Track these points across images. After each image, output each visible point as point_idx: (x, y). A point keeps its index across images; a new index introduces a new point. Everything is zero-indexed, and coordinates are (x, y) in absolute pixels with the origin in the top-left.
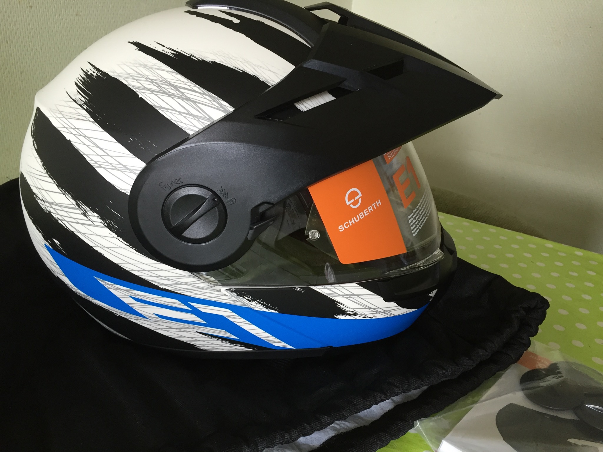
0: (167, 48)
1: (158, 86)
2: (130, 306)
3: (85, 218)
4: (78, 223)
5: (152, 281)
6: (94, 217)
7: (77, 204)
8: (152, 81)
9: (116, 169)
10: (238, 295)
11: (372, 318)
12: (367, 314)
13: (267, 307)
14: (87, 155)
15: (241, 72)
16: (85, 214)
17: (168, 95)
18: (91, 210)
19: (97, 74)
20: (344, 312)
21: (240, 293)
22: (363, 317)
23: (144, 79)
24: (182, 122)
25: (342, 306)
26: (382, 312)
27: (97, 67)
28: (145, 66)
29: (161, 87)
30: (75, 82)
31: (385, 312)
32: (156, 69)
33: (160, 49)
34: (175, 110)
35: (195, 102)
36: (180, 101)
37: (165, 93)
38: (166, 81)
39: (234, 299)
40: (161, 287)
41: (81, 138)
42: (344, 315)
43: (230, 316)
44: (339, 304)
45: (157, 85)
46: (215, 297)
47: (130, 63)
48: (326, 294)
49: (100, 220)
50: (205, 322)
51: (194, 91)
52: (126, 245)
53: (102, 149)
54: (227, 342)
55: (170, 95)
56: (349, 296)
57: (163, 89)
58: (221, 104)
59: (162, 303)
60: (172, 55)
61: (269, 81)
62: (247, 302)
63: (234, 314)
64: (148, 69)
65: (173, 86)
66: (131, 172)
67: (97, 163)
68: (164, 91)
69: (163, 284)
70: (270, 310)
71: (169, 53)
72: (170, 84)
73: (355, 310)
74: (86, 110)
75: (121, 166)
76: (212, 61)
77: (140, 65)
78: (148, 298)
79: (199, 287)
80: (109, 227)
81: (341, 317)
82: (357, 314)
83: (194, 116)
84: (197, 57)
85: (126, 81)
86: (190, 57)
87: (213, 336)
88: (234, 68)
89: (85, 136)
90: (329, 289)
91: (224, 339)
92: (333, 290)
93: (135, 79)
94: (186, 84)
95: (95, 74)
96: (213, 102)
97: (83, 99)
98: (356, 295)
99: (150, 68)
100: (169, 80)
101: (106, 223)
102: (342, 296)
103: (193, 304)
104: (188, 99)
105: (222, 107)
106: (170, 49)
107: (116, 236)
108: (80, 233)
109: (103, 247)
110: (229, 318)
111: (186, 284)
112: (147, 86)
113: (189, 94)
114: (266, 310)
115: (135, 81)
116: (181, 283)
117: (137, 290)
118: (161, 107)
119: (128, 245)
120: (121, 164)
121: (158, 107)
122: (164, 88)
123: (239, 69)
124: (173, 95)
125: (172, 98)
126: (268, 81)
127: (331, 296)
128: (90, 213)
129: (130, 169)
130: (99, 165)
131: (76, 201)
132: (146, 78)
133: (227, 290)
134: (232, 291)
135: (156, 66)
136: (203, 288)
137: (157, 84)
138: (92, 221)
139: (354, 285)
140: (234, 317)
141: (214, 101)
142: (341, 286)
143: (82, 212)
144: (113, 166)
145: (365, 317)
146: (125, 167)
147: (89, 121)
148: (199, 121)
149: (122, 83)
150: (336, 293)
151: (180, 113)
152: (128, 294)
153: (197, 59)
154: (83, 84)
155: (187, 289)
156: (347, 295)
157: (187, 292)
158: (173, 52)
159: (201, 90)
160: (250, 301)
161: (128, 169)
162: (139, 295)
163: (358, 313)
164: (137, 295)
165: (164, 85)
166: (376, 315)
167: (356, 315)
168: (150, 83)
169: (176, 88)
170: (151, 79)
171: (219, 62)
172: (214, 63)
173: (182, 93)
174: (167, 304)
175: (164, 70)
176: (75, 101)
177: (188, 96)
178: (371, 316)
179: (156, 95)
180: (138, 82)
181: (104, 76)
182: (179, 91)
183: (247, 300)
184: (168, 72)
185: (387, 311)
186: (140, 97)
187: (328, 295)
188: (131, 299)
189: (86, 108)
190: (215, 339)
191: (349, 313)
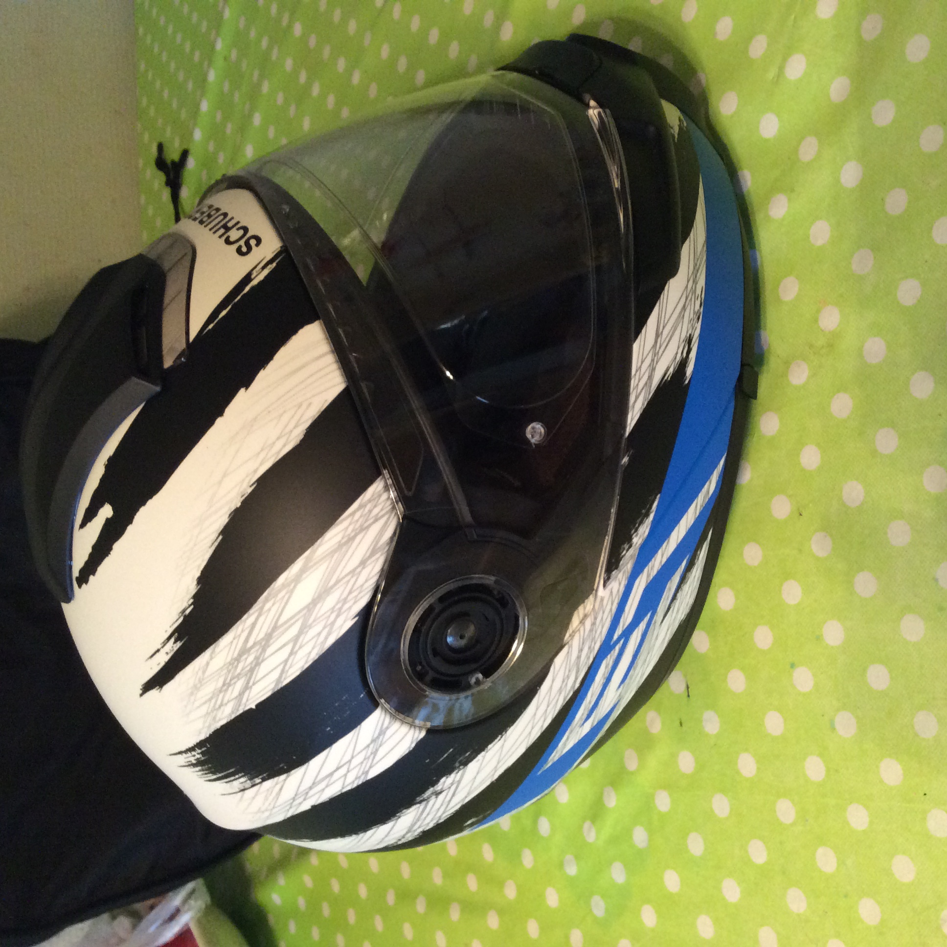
0: (163, 647)
1: (238, 677)
2: (595, 723)
3: (444, 794)
4: (450, 801)
5: (564, 700)
6: (445, 782)
7: (420, 802)
8: (226, 685)
9: (375, 753)
10: (617, 568)
11: (702, 301)
12: (694, 312)
13: (647, 515)
14: (343, 788)
15: (221, 537)
16: (437, 794)
17: (256, 666)
18: (433, 786)
19: (198, 754)
20: (683, 364)
21: (613, 564)
22: (698, 323)
23: (221, 696)
24: (310, 652)
25: (671, 370)
26: (696, 277)
27: (184, 749)
28: (196, 688)
29: (239, 674)
30: (205, 781)
31: (696, 270)
32: (204, 672)
33: (162, 659)
34: (286, 661)
35: (275, 628)
36: (270, 651)
37: (252, 671)
38: (230, 664)
39: (620, 575)
40: (577, 685)
41: (312, 792)
42: (687, 365)
43: (648, 576)
44: (666, 378)
45: (236, 680)
46: (612, 604)
47: (186, 706)
48: (643, 404)
49: (453, 775)
50: (649, 615)
51: (253, 625)
52: (500, 740)
53: (338, 769)
54: (689, 574)
55: (258, 662)
56: (655, 356)
57: (244, 671)
58: (284, 586)
59: (603, 681)
60: (179, 644)
61: (242, 490)
62: (631, 551)
63: (646, 570)
64: (201, 686)
65: (240, 655)
66: (385, 733)
67: (360, 777)
68: (249, 671)
69: (573, 683)
70: (651, 510)
71: (172, 647)
72: (238, 659)
73: (681, 340)
74: (264, 780)
75: (371, 746)
76: (195, 583)
77: (192, 694)
78: (590, 703)
79: (591, 630)
80: (465, 763)
81: (689, 370)
82: (690, 335)
83: (301, 632)
84: (185, 605)
85: (220, 720)
86: (185, 617)
87: (674, 598)
88: (213, 548)
89: (311, 788)
90: (637, 398)
91: (683, 580)
92: (639, 391)
93: (220, 707)
94: (240, 636)
95: (198, 756)
96: (278, 598)
97: (243, 780)
98: (656, 342)
99: (200, 682)
100: (229, 659)
101: (459, 766)
102: (652, 372)
103: (616, 637)
104: (269, 637)
105: (289, 585)
106: (165, 644)
107: (483, 753)
108: (466, 797)
109: (496, 769)
110: (651, 577)
111: (581, 650)
112: (236, 693)
113: (259, 634)
114: (652, 516)
115: (222, 708)
116: (579, 657)
117: (574, 718)
118: (279, 680)
119: (501, 737)
120: (368, 746)
121: (276, 685)
122: (242, 670)
123: (216, 540)
124: (257, 658)
125: (263, 661)
126: (241, 492)
127: (649, 394)
128: (438, 787)
129: (380, 735)
130: (363, 774)
131: (416, 804)
132: (220, 691)
133: (604, 586)
134: (609, 578)
135: (197, 673)
136: (594, 624)
137: (234, 678)
138: (452, 784)
139: (635, 346)
140: (651, 570)
141: (277, 595)
142: (635, 375)
143: (434, 797)
144: (369, 758)
145: (698, 319)
146: (373, 741)
147: (285, 780)
148: (310, 627)
149: (222, 727)
150: (646, 384)
151: (292, 653)
152: (577, 729)
153: (190, 606)
154: (214, 773)
155: (590, 648)
156: (653, 360)
157: (594, 648)
158: (173, 640)
159: (253, 613)
160: (630, 547)
161: (378, 737)
162: (583, 714)
163: (688, 335)
164: (581, 718)
165: (237, 670)
166: (698, 292)
167: (691, 338)
168: (230, 689)
169: (244, 651)
170: (224, 685)
171: (200, 572)
172: (200, 580)
173: (255, 644)
174: (607, 675)
175: (208, 664)
176: (243, 790)
177: (262, 635)
178: (698, 303)
179: (254, 684)
180: (226, 704)
181: (205, 746)
182: (252, 647)
183: (627, 550)
184: (211, 658)
185: (695, 265)
186: (254, 707)
187: (645, 400)
188: (585, 724)
189: (260, 780)
190: (679, 595)
191: (685, 355)
